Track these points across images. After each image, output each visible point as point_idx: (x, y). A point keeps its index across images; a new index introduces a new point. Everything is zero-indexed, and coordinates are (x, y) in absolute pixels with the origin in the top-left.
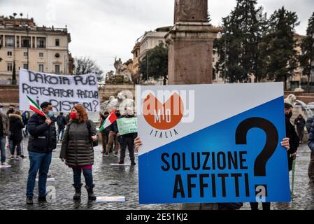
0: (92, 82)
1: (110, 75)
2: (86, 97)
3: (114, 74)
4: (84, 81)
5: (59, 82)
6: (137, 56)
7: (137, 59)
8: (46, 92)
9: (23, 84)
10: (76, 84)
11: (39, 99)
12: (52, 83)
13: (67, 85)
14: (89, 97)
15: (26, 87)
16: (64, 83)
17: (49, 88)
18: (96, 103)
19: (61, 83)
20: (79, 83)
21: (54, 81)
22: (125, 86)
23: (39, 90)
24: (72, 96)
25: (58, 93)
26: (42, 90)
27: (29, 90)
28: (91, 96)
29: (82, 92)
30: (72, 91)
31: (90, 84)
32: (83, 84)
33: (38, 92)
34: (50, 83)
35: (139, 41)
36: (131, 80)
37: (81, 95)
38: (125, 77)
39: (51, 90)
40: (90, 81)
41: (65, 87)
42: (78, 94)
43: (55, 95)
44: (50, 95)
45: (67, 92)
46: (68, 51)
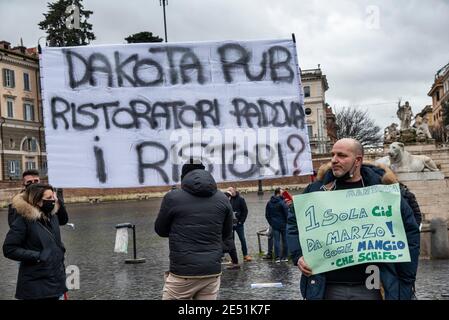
0: (282, 72)
1: (391, 131)
2: (264, 123)
3: (398, 128)
4: (255, 68)
5: (167, 77)
6: (438, 99)
7: (439, 103)
8: (125, 118)
9: (54, 101)
10: (229, 79)
11: (99, 144)
12: (143, 84)
13: (194, 84)
14: (275, 123)
15: (60, 107)
16: (186, 80)
17: (133, 103)
18: (297, 144)
19: (174, 81)
20: (238, 75)
21: (148, 73)
22: (419, 148)
23: (100, 113)
24: (217, 122)
25: (166, 115)
26: (111, 110)
27: (69, 116)
28: (282, 118)
29: (248, 105)
30: (215, 105)
31: (275, 78)
32: (251, 78)
33: (96, 119)
34: (137, 82)
35: (441, 74)
36: (430, 136)
37: (248, 116)
38: (418, 131)
39: (141, 108)
40: (273, 67)
41: (189, 93)
42: (237, 114)
43: (154, 125)
44: (136, 124)
45: (199, 109)
46: (323, 102)
